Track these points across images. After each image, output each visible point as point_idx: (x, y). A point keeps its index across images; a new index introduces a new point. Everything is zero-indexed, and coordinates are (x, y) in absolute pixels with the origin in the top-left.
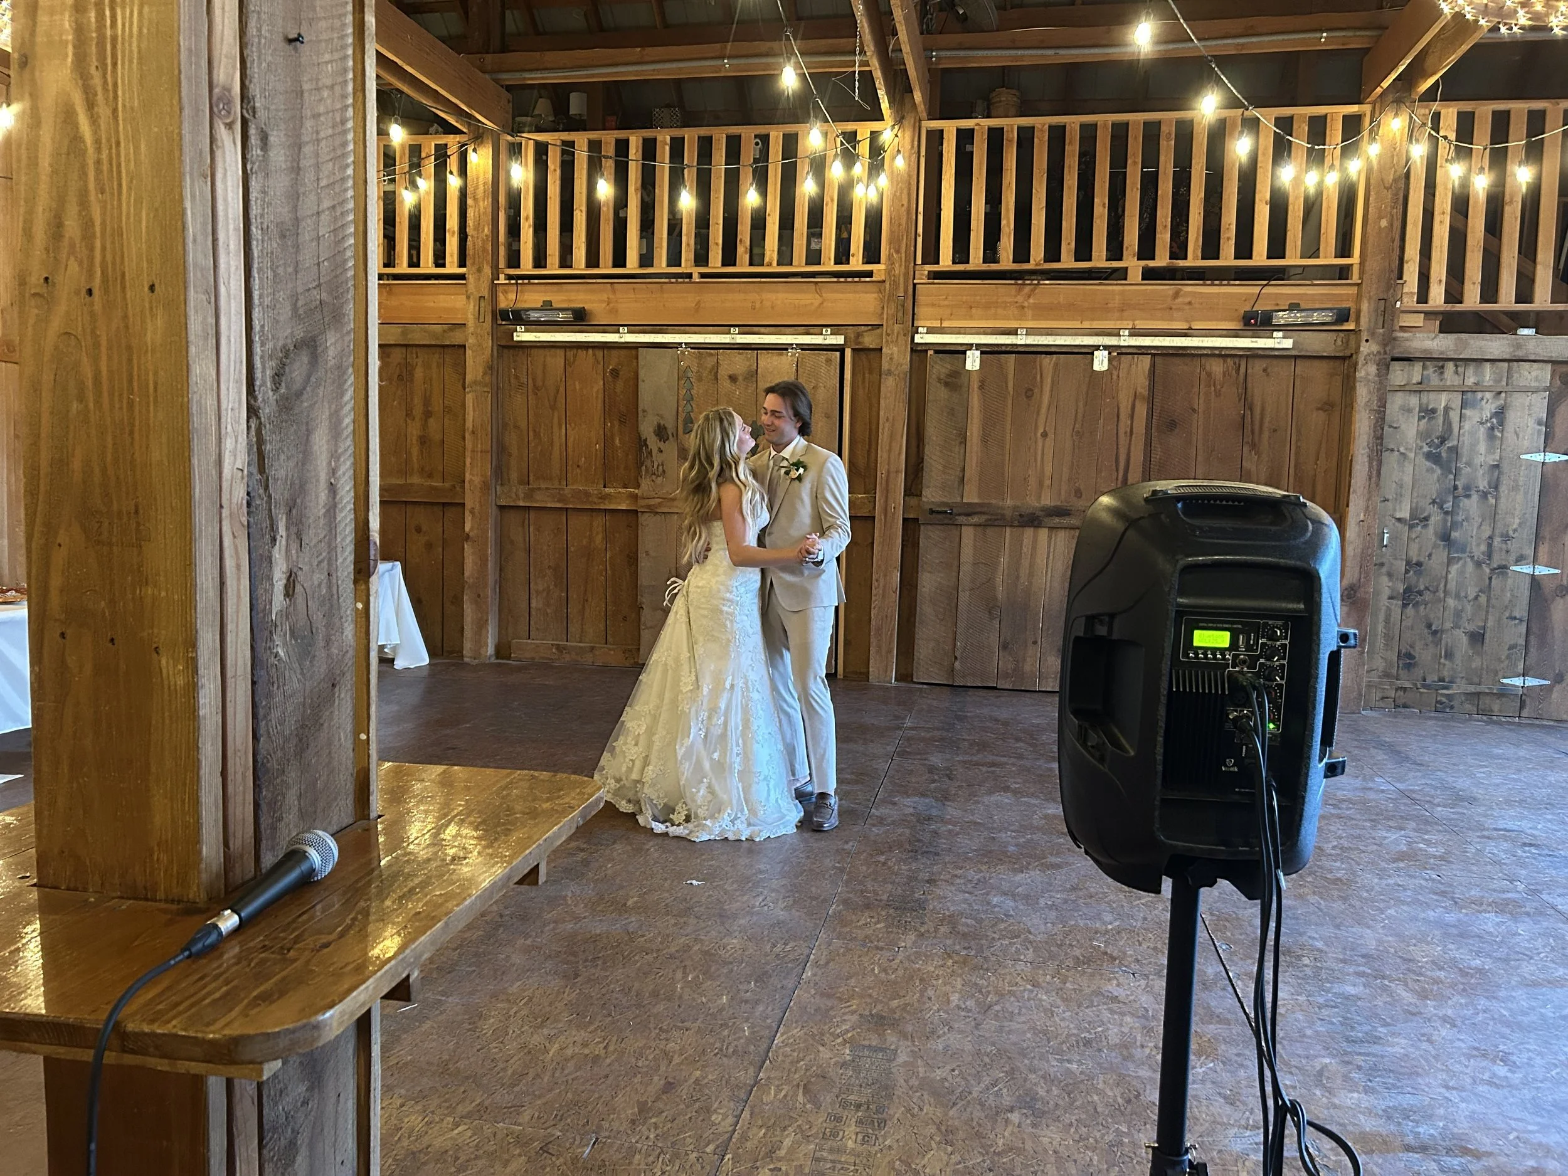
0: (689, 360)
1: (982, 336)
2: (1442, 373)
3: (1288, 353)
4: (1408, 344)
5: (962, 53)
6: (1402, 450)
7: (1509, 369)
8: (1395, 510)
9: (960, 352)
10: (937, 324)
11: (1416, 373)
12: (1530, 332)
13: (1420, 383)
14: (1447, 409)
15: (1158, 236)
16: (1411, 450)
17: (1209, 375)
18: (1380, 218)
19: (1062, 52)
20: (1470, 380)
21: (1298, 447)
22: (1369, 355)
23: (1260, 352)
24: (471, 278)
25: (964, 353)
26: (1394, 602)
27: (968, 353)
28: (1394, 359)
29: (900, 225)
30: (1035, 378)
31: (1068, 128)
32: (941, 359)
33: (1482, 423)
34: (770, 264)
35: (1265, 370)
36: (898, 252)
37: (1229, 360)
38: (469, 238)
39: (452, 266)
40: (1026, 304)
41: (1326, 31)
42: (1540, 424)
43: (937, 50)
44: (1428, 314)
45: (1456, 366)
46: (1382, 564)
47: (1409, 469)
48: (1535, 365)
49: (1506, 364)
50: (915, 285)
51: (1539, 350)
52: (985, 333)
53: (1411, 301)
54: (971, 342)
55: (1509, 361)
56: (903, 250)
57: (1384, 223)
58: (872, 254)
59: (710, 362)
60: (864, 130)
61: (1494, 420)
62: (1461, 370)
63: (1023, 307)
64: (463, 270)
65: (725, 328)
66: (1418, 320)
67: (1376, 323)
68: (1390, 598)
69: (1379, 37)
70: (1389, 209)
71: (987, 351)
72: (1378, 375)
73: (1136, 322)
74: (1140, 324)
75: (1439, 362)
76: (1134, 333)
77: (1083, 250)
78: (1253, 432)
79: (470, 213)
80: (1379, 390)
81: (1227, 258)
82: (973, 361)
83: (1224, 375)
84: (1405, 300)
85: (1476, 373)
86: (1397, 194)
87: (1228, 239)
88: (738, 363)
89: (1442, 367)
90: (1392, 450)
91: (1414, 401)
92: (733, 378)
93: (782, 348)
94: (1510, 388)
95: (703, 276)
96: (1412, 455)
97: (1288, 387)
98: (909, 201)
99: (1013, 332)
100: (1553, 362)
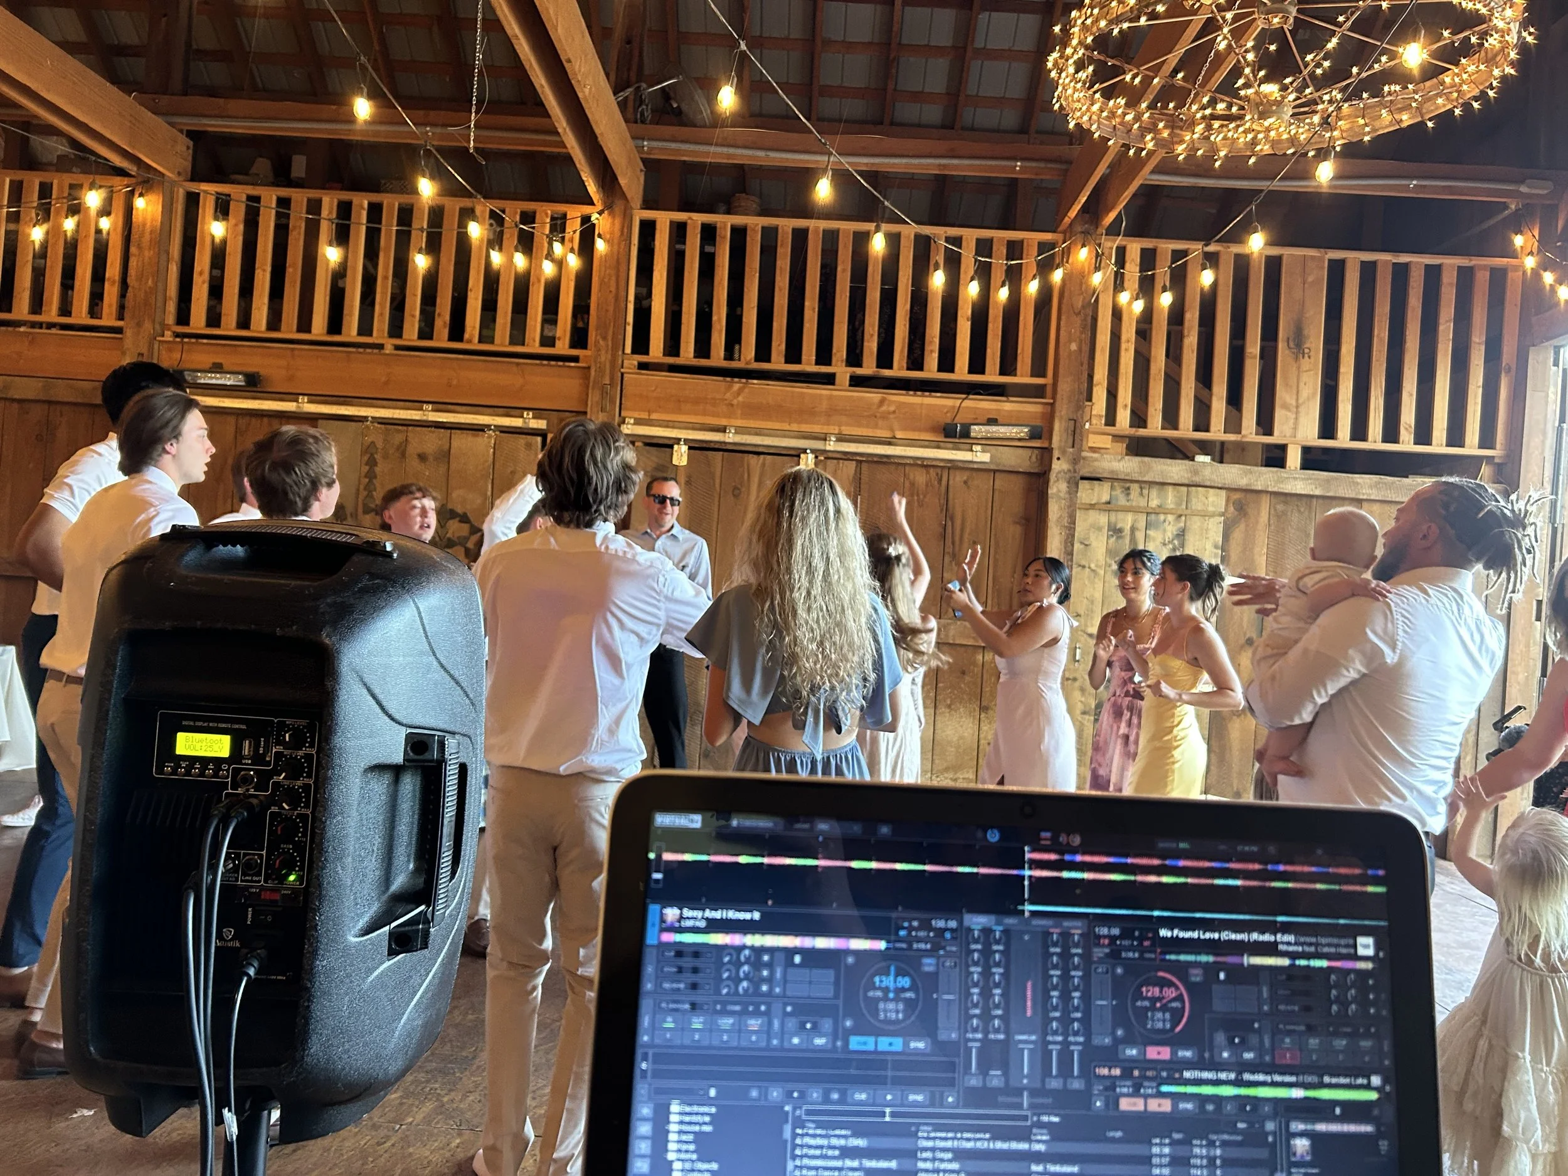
0: (376, 436)
1: (690, 432)
2: (1128, 494)
3: (985, 467)
4: (1096, 464)
5: (673, 145)
6: (1093, 566)
7: (1188, 492)
8: (1086, 626)
9: (667, 445)
10: (644, 415)
11: (1103, 492)
12: (1207, 459)
13: (1109, 503)
14: (1133, 529)
15: (866, 344)
16: (1100, 567)
17: (912, 484)
18: (1070, 342)
19: (772, 154)
20: (1154, 503)
21: (996, 560)
22: (1059, 472)
23: (960, 465)
24: (129, 333)
25: (671, 447)
26: (1087, 717)
27: (676, 447)
28: (1083, 478)
29: (607, 311)
30: (742, 476)
31: (780, 231)
32: (648, 452)
33: (1164, 544)
34: (470, 341)
35: (965, 482)
36: (605, 338)
37: (932, 470)
38: (130, 289)
39: (108, 318)
40: (735, 402)
41: (1021, 159)
42: (1216, 547)
43: (649, 139)
44: (1117, 438)
45: (1141, 488)
46: (1075, 679)
47: (1099, 585)
48: (1211, 491)
49: (1184, 489)
50: (622, 374)
51: (1214, 477)
52: (694, 429)
53: (1099, 422)
54: (679, 436)
55: (1188, 486)
56: (610, 338)
57: (1074, 347)
58: (579, 338)
59: (398, 438)
60: (575, 212)
61: (1176, 542)
62: (1145, 492)
63: (732, 405)
64: (120, 323)
65: (418, 404)
66: (1105, 442)
67: (1066, 442)
68: (1084, 713)
69: (1066, 170)
70: (1078, 334)
71: (696, 447)
72: (1069, 493)
73: (843, 428)
74: (847, 430)
75: (1124, 482)
76: (841, 439)
77: (793, 353)
78: (953, 543)
79: (133, 263)
80: (1069, 507)
81: (931, 370)
82: (681, 456)
83: (927, 485)
84: (1094, 421)
85: (1159, 497)
86: (1085, 320)
87: (932, 351)
88: (431, 442)
89: (1128, 488)
90: (1084, 567)
91: (1103, 519)
92: (422, 457)
93: (480, 429)
94: (1189, 512)
95: (397, 348)
96: (1102, 572)
97: (987, 500)
98: (617, 288)
99: (723, 430)
100: (1229, 490)
